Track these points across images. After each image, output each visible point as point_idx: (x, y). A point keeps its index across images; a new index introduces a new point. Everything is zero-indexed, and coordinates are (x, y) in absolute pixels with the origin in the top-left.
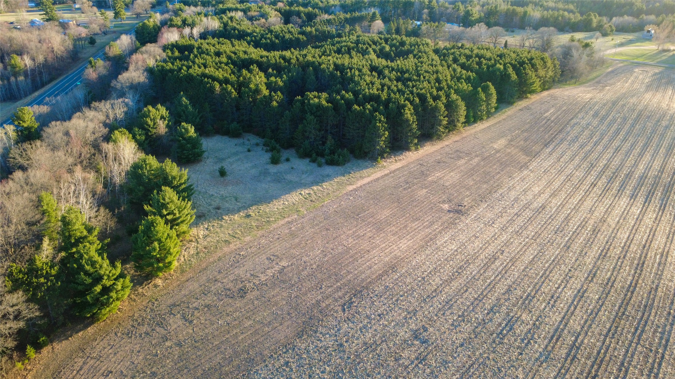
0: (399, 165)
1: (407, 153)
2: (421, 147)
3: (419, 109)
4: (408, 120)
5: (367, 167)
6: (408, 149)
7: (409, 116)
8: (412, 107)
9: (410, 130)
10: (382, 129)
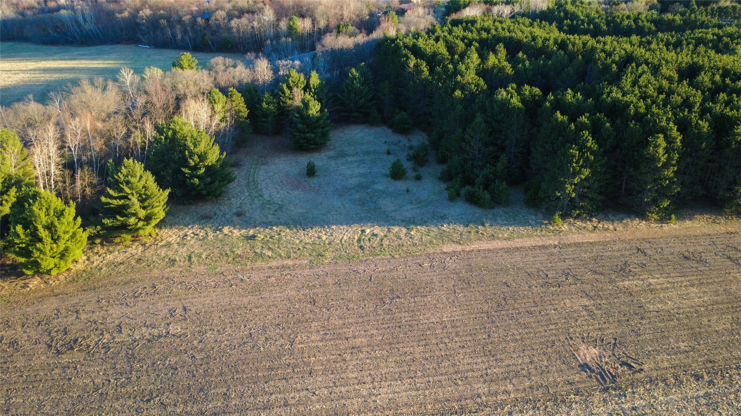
0: (593, 237)
1: (637, 221)
2: (678, 219)
3: (702, 143)
4: (654, 159)
5: (525, 223)
6: (642, 216)
7: (661, 151)
8: (680, 138)
9: (655, 180)
10: (577, 162)
